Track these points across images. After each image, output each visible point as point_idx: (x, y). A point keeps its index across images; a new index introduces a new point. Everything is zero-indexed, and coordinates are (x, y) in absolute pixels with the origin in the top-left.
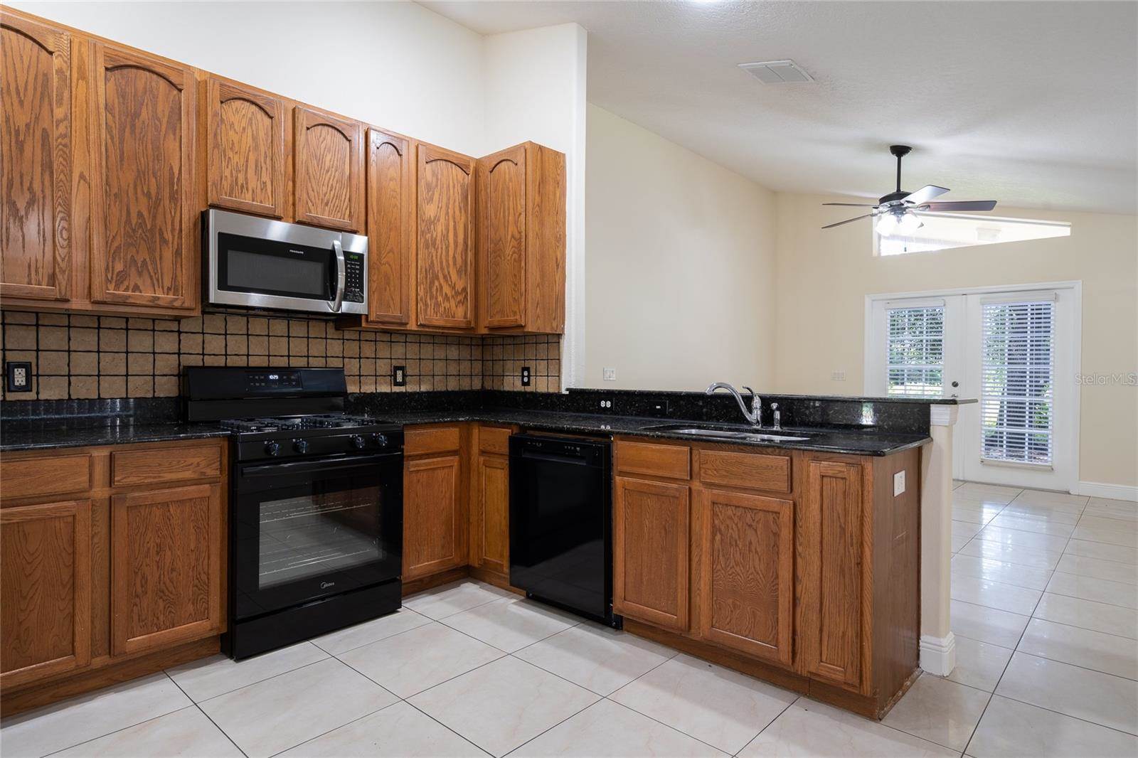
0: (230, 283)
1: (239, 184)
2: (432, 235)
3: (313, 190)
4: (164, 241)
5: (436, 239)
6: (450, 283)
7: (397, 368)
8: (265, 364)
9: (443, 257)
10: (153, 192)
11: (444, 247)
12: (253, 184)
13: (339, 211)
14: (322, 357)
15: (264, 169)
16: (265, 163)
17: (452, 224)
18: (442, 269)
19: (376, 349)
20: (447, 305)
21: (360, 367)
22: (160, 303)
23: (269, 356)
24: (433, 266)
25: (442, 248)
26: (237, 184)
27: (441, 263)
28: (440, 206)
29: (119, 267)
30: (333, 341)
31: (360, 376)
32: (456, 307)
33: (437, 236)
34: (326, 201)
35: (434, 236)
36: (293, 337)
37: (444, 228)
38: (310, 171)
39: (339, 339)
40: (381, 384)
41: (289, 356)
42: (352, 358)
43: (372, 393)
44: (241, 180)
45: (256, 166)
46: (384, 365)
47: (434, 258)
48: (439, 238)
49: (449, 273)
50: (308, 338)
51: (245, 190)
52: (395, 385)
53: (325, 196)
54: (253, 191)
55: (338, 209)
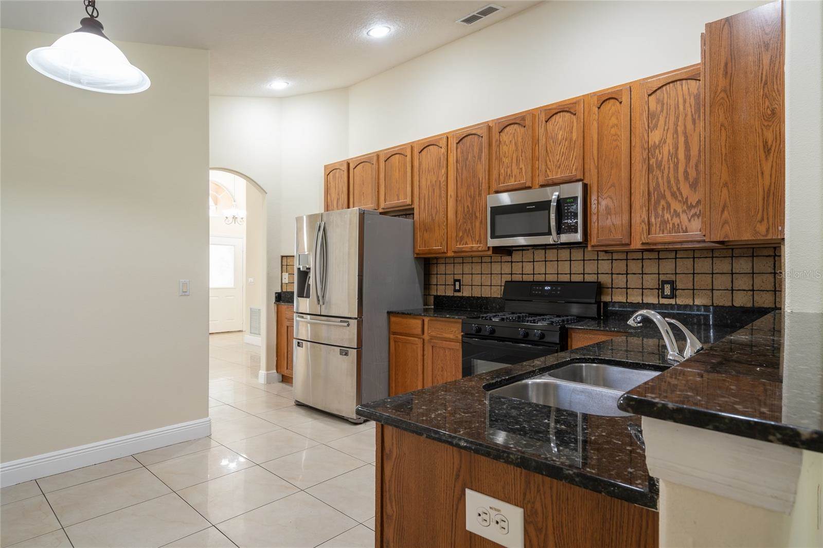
0: (497, 234)
1: (508, 175)
2: (657, 159)
3: (550, 162)
4: (476, 217)
5: (661, 161)
6: (680, 198)
7: (664, 282)
8: (555, 280)
9: (671, 176)
10: (472, 194)
11: (672, 166)
12: (516, 171)
13: (568, 169)
14: (595, 274)
15: (521, 160)
16: (522, 156)
17: (682, 140)
18: (670, 187)
19: (643, 266)
20: (676, 221)
21: (627, 281)
22: (474, 249)
23: (558, 274)
24: (659, 187)
25: (669, 168)
26: (507, 175)
27: (669, 182)
28: (666, 128)
29: (461, 234)
30: (603, 261)
31: (627, 288)
32: (690, 221)
33: (662, 158)
34: (558, 166)
35: (660, 159)
36: (574, 261)
37: (671, 148)
38: (548, 149)
39: (608, 260)
40: (646, 296)
41: (570, 274)
42: (620, 274)
43: (639, 303)
44: (509, 172)
45: (517, 160)
46: (652, 279)
47: (660, 179)
48: (665, 159)
49: (678, 189)
50: (584, 260)
51: (511, 177)
52: (662, 298)
53: (558, 161)
54: (515, 176)
55: (567, 167)
